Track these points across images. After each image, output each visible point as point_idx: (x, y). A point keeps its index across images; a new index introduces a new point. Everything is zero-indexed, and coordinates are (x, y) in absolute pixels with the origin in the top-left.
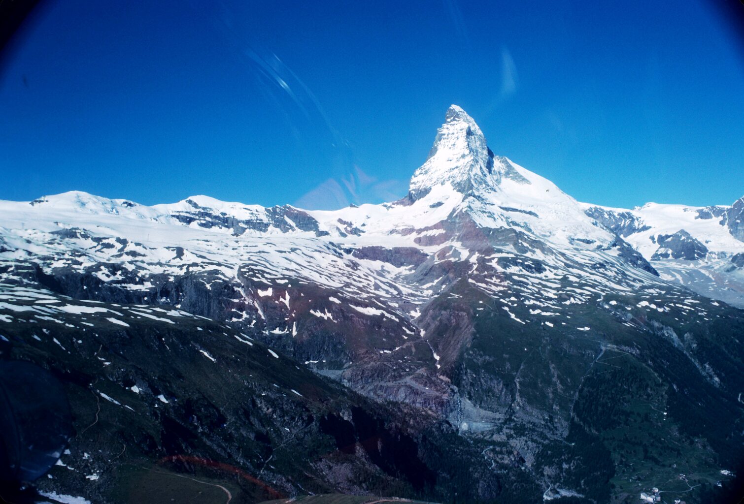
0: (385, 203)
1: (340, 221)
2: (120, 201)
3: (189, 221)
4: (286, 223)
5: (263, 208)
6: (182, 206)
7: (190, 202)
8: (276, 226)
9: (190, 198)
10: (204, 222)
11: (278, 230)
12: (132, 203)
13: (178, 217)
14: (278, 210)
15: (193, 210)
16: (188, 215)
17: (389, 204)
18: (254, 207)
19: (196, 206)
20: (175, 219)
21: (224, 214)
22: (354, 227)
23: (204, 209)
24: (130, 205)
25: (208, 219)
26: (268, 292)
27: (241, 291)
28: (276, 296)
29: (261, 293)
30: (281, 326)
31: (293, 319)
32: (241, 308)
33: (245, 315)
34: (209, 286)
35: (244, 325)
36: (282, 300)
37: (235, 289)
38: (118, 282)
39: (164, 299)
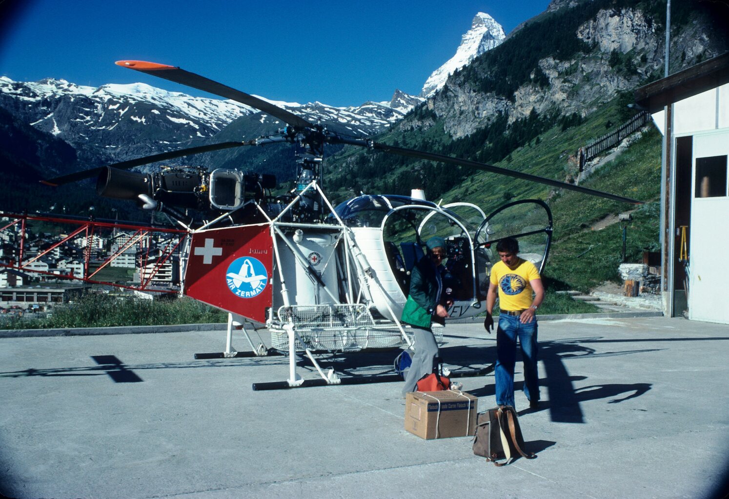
26: (115, 107)
27: (100, 106)
28: (119, 108)
29: (111, 107)
30: (107, 125)
31: (118, 121)
32: (87, 114)
33: (88, 118)
34: (72, 100)
35: (82, 123)
36: (121, 111)
37: (96, 104)
38: (16, 94)
39: (45, 108)
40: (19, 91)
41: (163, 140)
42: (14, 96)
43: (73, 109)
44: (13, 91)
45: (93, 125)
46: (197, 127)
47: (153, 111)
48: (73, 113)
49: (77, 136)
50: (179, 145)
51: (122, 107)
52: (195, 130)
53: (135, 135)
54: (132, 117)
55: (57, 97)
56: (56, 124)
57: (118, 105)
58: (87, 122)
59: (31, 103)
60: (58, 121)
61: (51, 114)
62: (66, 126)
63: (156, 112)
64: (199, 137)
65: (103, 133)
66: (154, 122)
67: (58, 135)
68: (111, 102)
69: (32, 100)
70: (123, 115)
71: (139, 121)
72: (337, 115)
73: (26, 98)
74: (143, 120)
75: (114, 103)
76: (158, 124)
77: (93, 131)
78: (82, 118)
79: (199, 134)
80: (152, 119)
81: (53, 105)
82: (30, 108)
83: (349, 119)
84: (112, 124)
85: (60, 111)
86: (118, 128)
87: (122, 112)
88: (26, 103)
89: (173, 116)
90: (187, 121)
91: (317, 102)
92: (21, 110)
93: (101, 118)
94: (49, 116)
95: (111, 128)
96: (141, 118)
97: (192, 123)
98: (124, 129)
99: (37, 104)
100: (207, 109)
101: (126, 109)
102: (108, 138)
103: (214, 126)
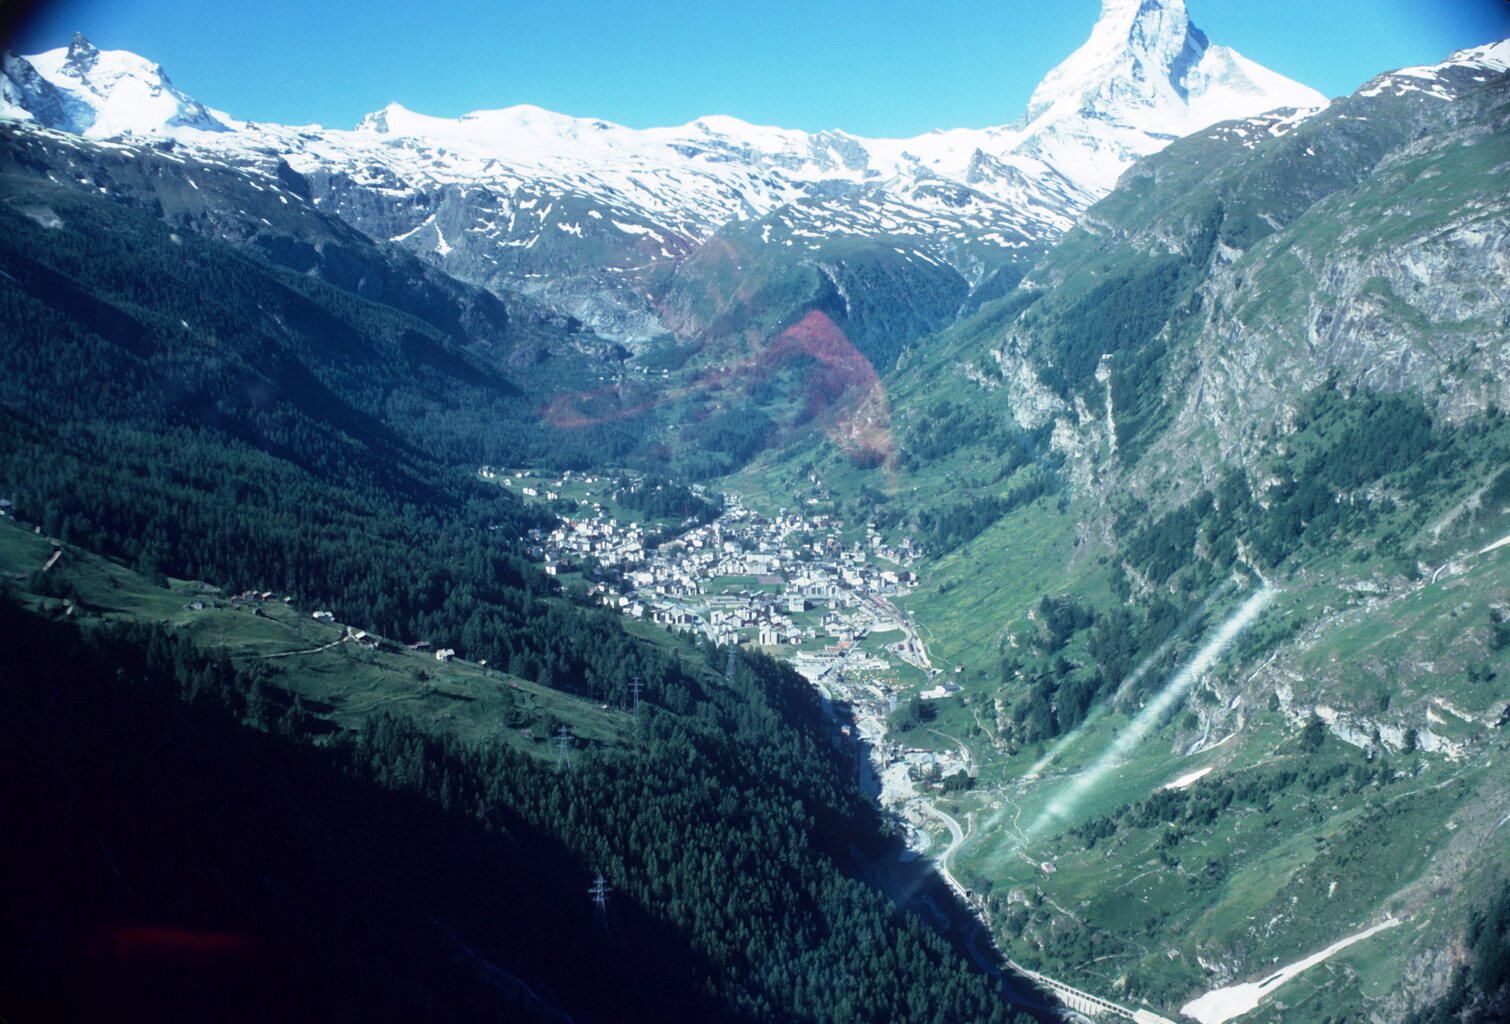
0: (990, 128)
1: (905, 155)
2: (589, 121)
3: (692, 153)
4: (827, 158)
5: (806, 136)
6: (687, 132)
7: (700, 125)
8: (816, 163)
9: (702, 119)
10: (714, 155)
11: (817, 168)
12: (608, 123)
13: (676, 147)
14: (823, 138)
15: (703, 137)
16: (692, 145)
17: (994, 129)
18: (790, 134)
19: (707, 131)
20: (673, 149)
21: (747, 144)
22: (921, 164)
23: (718, 135)
24: (604, 127)
25: (721, 151)
26: (531, 204)
27: (506, 203)
28: (536, 208)
29: (524, 205)
30: (522, 238)
31: (538, 232)
32: (490, 218)
33: (491, 226)
34: (464, 194)
35: (483, 235)
36: (540, 212)
37: (499, 199)
38: (374, 186)
39: (421, 207)
40: (380, 180)
41: (613, 266)
42: (373, 190)
43: (468, 211)
44: (372, 181)
45: (501, 238)
46: (660, 239)
47: (591, 213)
48: (467, 218)
49: (480, 259)
50: (636, 273)
51: (543, 203)
52: (658, 246)
53: (569, 257)
54: (560, 225)
55: (438, 187)
56: (441, 235)
57: (534, 202)
58: (491, 232)
59: (400, 200)
60: (444, 231)
61: (432, 217)
62: (459, 240)
63: (596, 214)
64: (667, 258)
65: (521, 254)
66: (594, 233)
67: (448, 255)
68: (521, 195)
69: (400, 194)
70: (545, 221)
71: (572, 231)
72: (880, 213)
73: (391, 192)
74: (578, 229)
75: (529, 198)
76: (601, 235)
77: (502, 250)
78: (483, 226)
79: (665, 252)
80: (592, 227)
81: (432, 201)
82: (399, 209)
83: (901, 220)
84: (531, 237)
85: (445, 214)
86: (542, 244)
87: (543, 215)
88: (392, 201)
89: (623, 220)
90: (645, 230)
91: (837, 130)
92: (387, 213)
93: (511, 225)
94: (429, 221)
95: (530, 245)
96: (573, 226)
97: (652, 233)
98: (551, 246)
99: (409, 202)
100: (665, 189)
101: (548, 210)
102: (525, 263)
103: (684, 231)
